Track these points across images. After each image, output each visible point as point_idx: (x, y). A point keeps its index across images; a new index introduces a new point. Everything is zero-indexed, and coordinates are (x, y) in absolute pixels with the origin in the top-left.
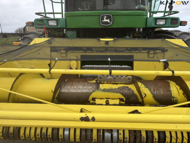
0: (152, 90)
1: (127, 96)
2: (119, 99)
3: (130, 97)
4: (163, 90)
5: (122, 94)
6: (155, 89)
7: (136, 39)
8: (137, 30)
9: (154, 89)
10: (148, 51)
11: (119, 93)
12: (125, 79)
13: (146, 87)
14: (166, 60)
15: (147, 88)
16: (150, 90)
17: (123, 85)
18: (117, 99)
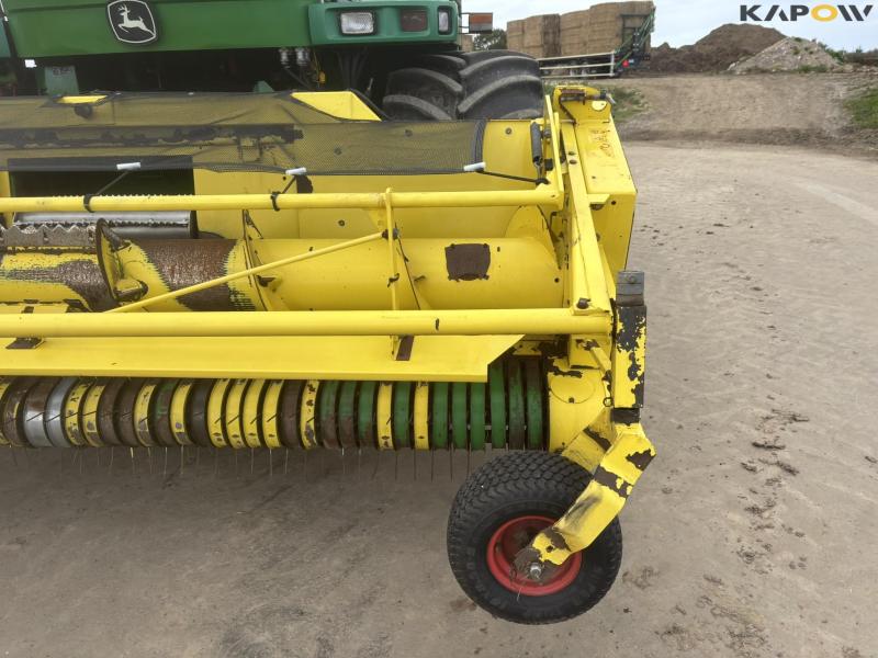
0: (167, 269)
1: (89, 291)
2: (66, 301)
3: (97, 293)
4: (201, 268)
5: (69, 285)
6: (177, 267)
7: (191, 94)
8: (284, 57)
9: (173, 267)
10: (235, 138)
11: (61, 282)
12: (79, 233)
13: (151, 260)
14: (303, 169)
15: (151, 266)
16: (160, 271)
17: (77, 257)
18: (59, 303)
